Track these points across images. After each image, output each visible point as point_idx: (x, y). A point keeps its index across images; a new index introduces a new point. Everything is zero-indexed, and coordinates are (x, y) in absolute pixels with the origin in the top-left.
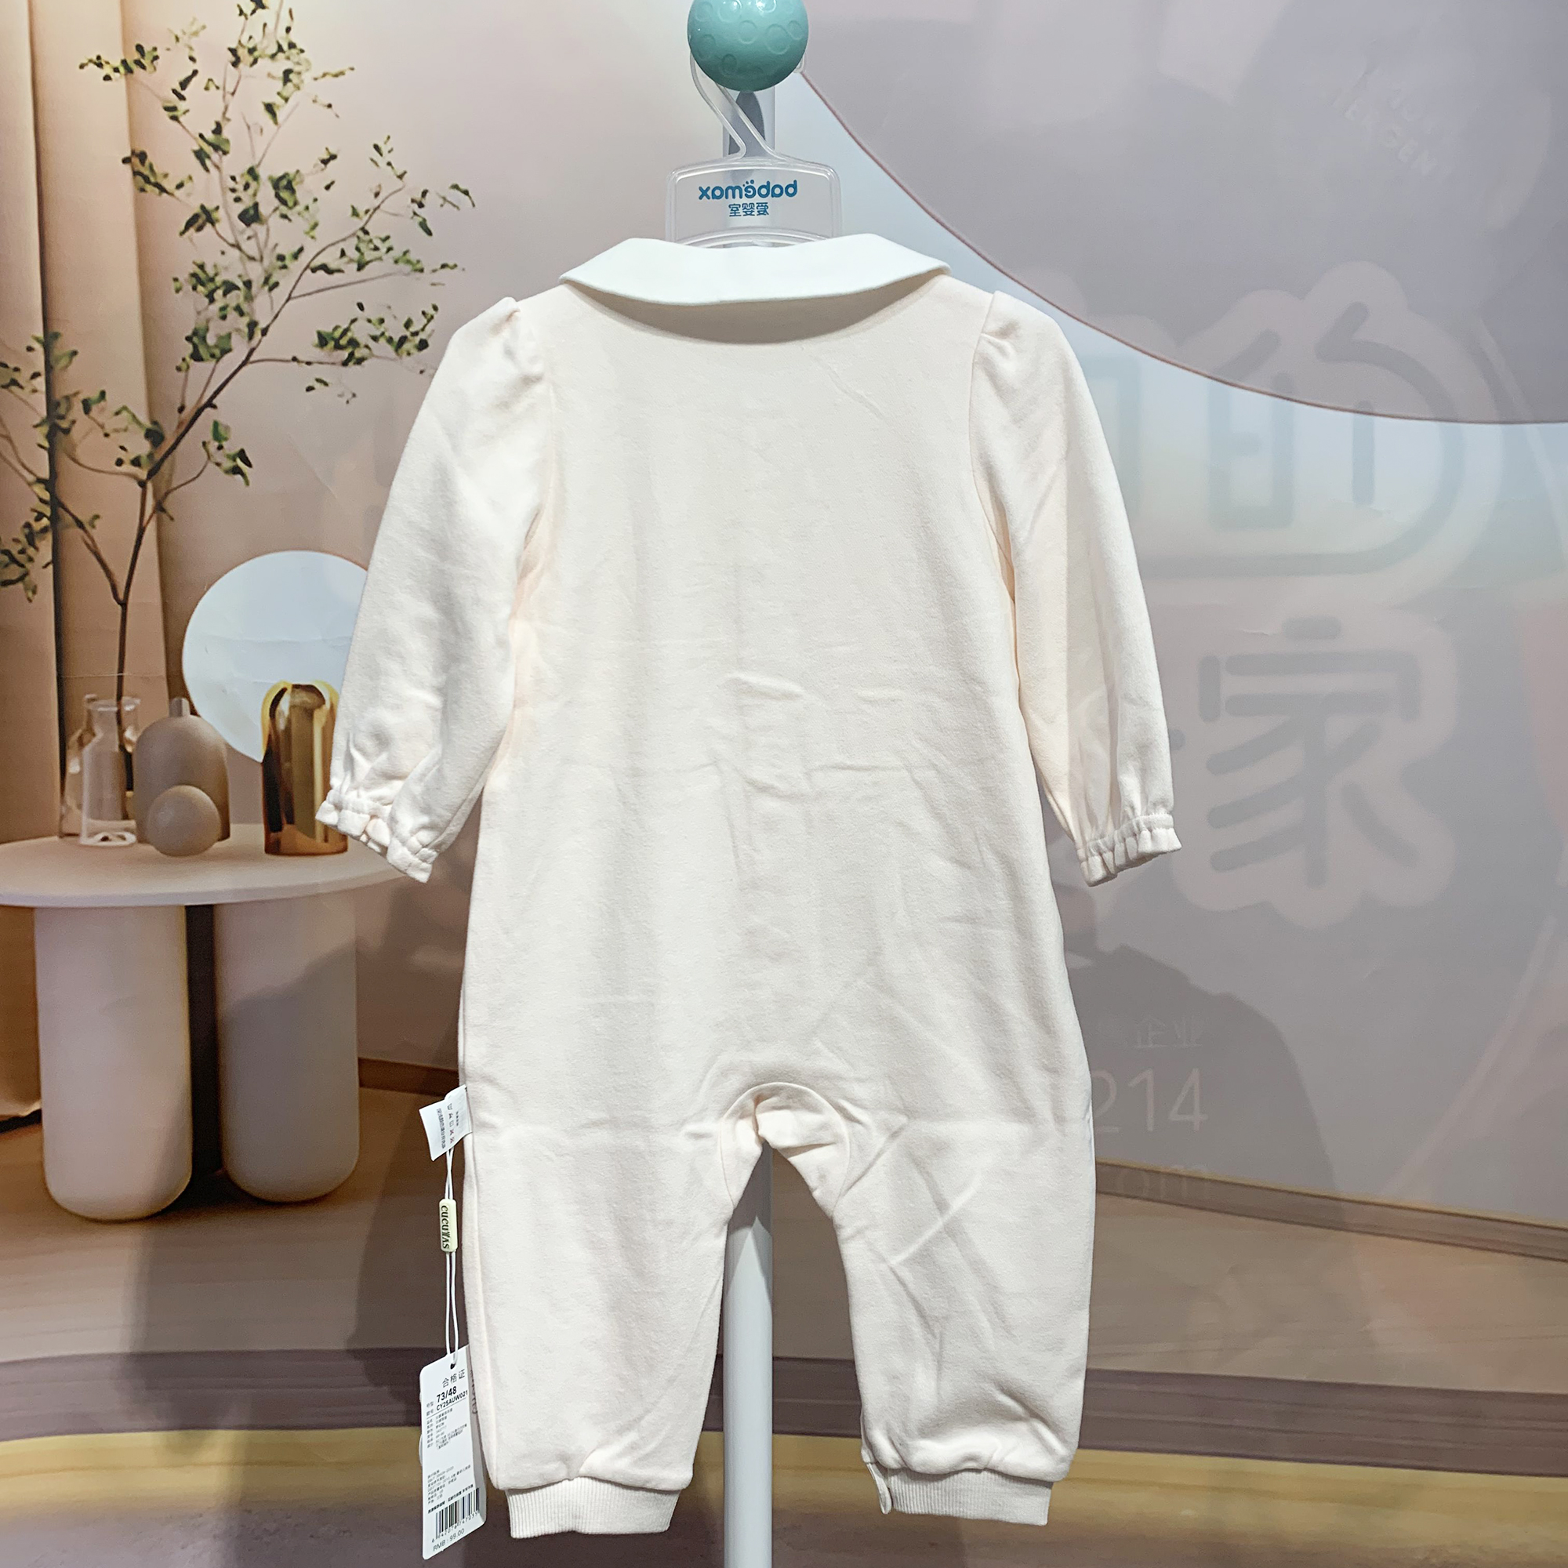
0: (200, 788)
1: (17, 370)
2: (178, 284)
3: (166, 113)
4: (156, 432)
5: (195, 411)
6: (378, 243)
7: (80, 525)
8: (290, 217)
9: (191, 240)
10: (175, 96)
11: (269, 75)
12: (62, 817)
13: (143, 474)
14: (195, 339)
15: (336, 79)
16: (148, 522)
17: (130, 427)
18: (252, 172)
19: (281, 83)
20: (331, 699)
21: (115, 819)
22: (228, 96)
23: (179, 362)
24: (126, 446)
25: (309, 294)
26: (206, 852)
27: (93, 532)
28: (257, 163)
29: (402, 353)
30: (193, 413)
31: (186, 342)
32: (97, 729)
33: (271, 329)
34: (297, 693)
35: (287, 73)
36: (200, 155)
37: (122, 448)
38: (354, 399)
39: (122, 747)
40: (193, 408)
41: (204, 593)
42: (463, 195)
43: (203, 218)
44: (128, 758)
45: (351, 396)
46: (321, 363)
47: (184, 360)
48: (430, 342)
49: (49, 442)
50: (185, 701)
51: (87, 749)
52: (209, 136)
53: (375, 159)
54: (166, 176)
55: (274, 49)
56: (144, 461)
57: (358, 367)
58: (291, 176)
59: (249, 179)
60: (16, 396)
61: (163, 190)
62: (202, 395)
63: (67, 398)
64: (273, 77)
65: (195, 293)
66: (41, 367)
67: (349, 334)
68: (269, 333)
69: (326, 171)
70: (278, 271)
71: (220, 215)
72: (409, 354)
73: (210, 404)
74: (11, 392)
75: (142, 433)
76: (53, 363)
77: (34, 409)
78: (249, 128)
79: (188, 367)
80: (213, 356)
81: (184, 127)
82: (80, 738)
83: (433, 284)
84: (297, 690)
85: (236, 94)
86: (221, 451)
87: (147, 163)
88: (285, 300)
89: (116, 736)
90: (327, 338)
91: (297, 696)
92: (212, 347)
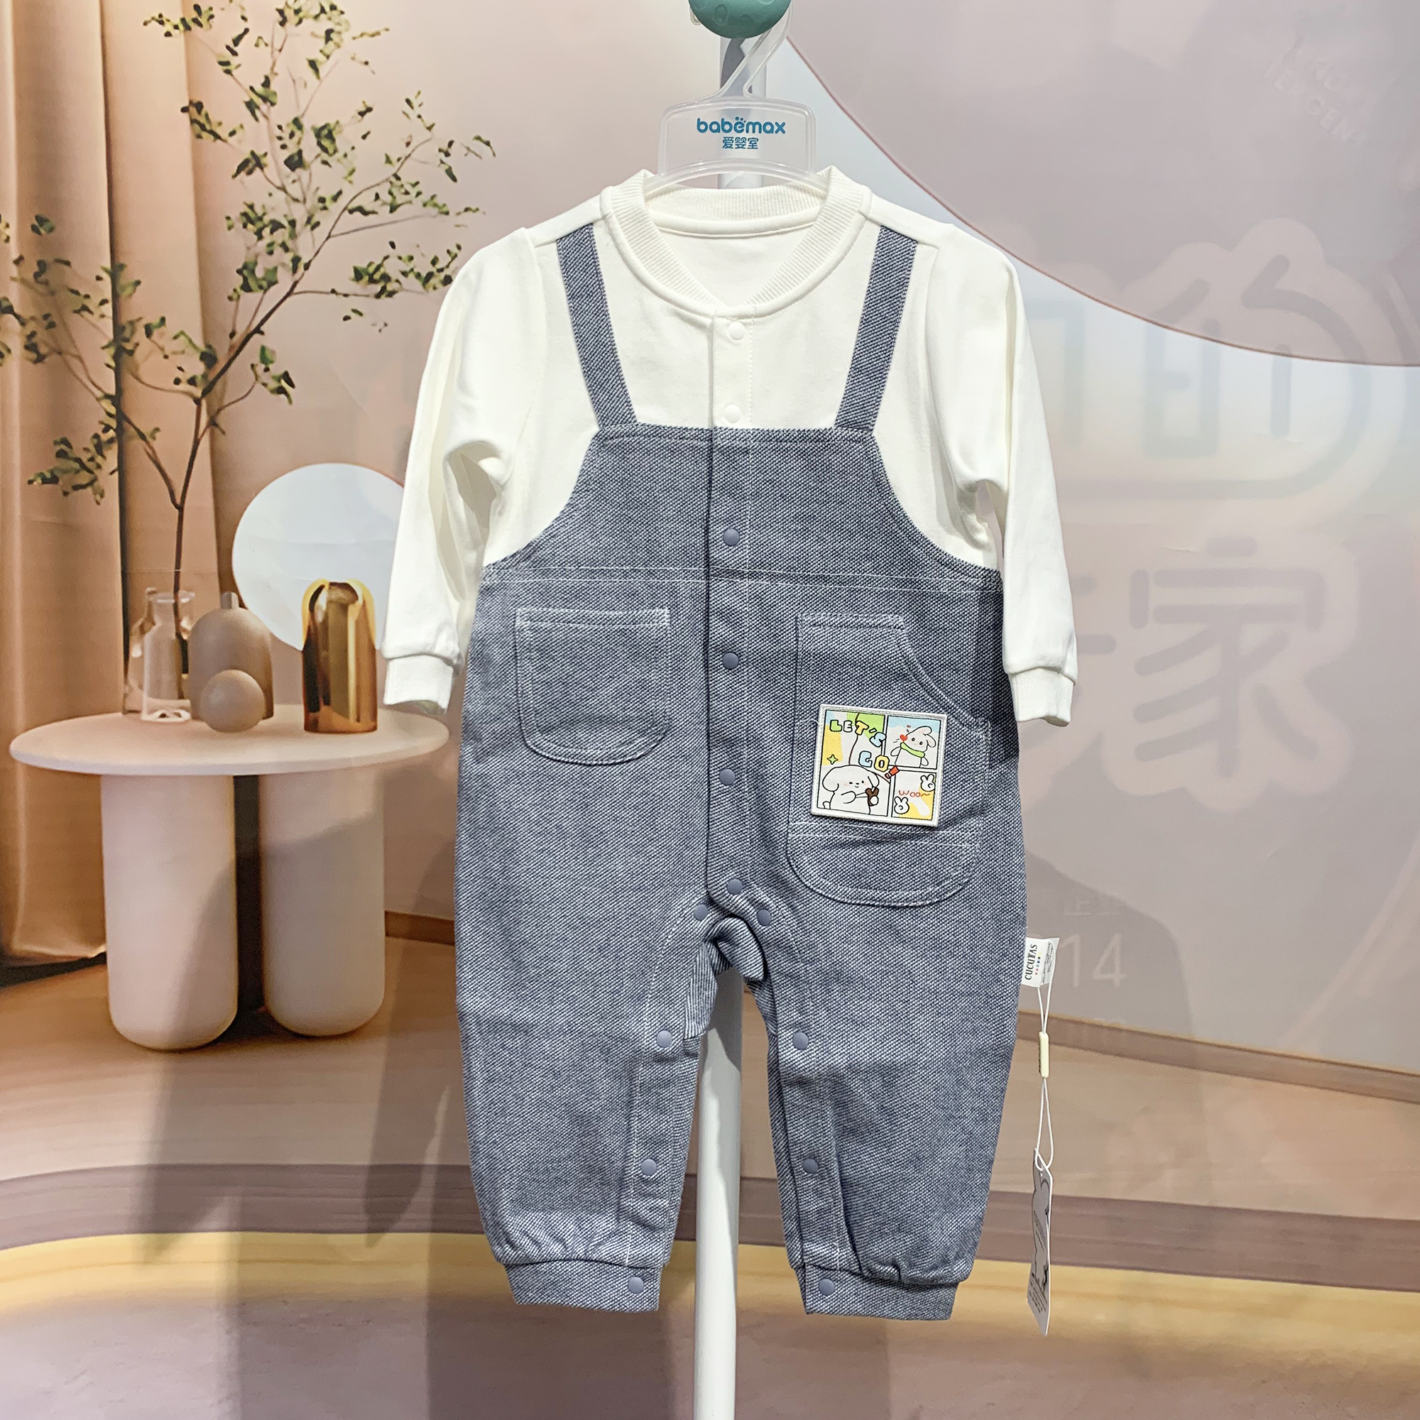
0: (247, 672)
1: (87, 296)
2: (230, 223)
3: (221, 67)
4: (211, 356)
5: (244, 336)
6: (408, 188)
7: (143, 437)
8: (330, 163)
9: (242, 182)
10: (228, 52)
11: (313, 34)
12: (126, 696)
13: (198, 392)
14: (245, 272)
15: (373, 38)
16: (202, 437)
17: (187, 350)
18: (297, 122)
19: (323, 41)
20: (363, 596)
21: (172, 698)
22: (276, 53)
23: (231, 292)
24: (183, 367)
25: (349, 232)
26: (252, 729)
27: (154, 444)
28: (301, 113)
29: (429, 287)
30: (243, 339)
31: (237, 274)
32: (157, 618)
33: (312, 263)
34: (335, 590)
35: (329, 33)
36: (251, 106)
37: (180, 369)
38: (386, 328)
39: (179, 635)
40: (244, 333)
41: (251, 501)
42: (485, 145)
43: (252, 164)
44: (183, 644)
45: (383, 325)
46: (356, 295)
47: (235, 290)
48: (454, 278)
49: (115, 361)
50: (234, 595)
51: (148, 637)
52: (259, 89)
53: (407, 112)
54: (220, 124)
55: (318, 11)
56: (199, 380)
57: (389, 299)
58: (332, 126)
59: (294, 128)
60: (88, 320)
61: (217, 137)
62: (251, 322)
63: (131, 323)
64: (316, 36)
65: (245, 230)
66: (109, 296)
67: (382, 270)
68: (311, 268)
69: (364, 121)
70: (319, 211)
71: (266, 161)
72: (435, 288)
73: (258, 330)
74: (82, 316)
75: (198, 356)
76: (118, 290)
77: (103, 333)
78: (294, 81)
79: (239, 297)
80: (261, 287)
81: (236, 80)
82: (142, 627)
83: (457, 226)
84: (334, 587)
85: (283, 51)
86: (268, 373)
87: (203, 112)
88: (325, 239)
89: (174, 625)
90: (363, 273)
91: (334, 592)
92: (260, 279)
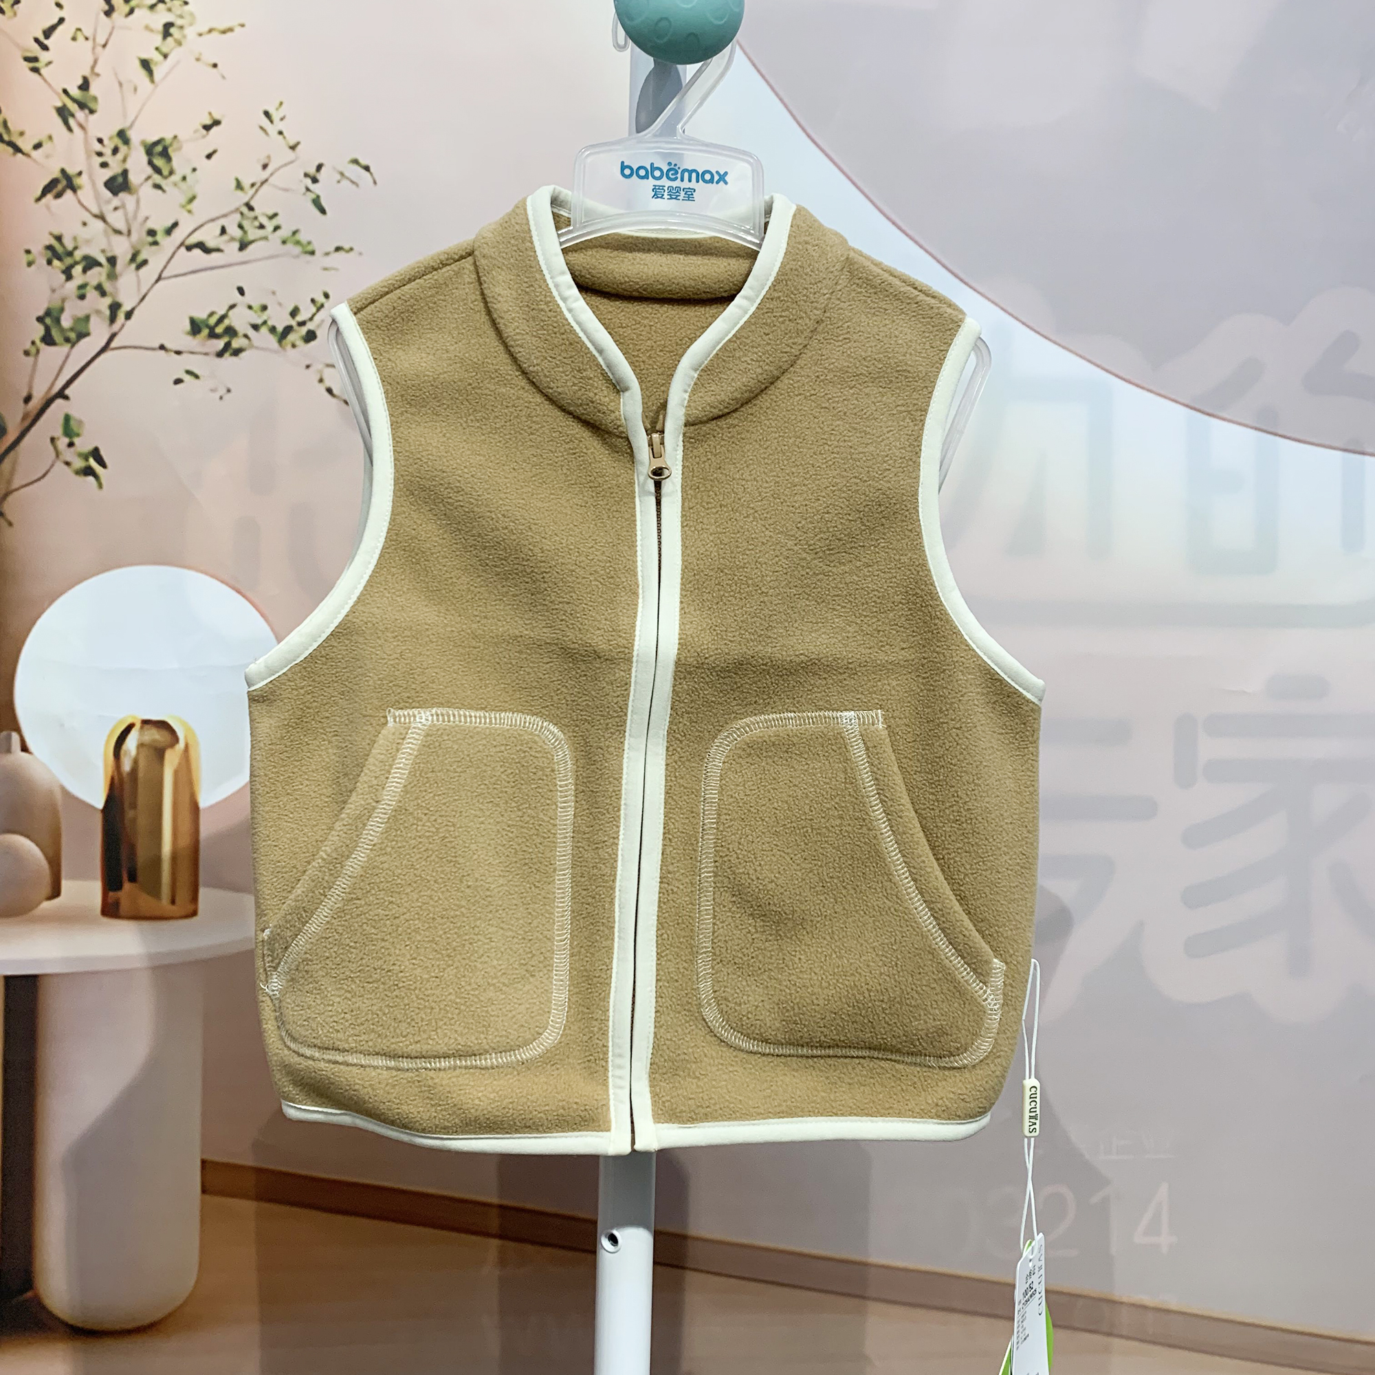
0: (29, 838)
2: (30, 257)
3: (26, 63)
5: (44, 402)
6: (264, 221)
8: (164, 187)
9: (48, 207)
10: (36, 46)
11: (147, 28)
14: (48, 321)
15: (224, 36)
18: (122, 134)
19: (158, 38)
20: (186, 736)
22: (99, 49)
23: (28, 346)
25: (185, 274)
26: (32, 913)
28: (128, 124)
29: (286, 344)
30: (41, 405)
31: (37, 324)
33: (136, 312)
34: (148, 729)
35: (168, 26)
36: (63, 113)
38: (229, 395)
40: (43, 398)
41: (44, 611)
42: (363, 172)
43: (63, 184)
45: (225, 391)
46: (192, 353)
47: (33, 343)
48: (318, 333)
50: (15, 736)
52: (75, 92)
53: (264, 126)
54: (22, 134)
57: (234, 359)
58: (168, 142)
59: (118, 142)
61: (17, 150)
62: (53, 384)
64: (152, 31)
65: (50, 267)
67: (226, 322)
68: (133, 318)
69: (209, 137)
70: (148, 247)
71: (82, 181)
72: (294, 346)
73: (61, 395)
78: (121, 84)
79: (38, 351)
80: (67, 340)
81: (45, 80)
83: (325, 269)
85: (108, 46)
86: (72, 449)
88: (153, 281)
90: (201, 325)
91: (146, 732)
92: (67, 330)
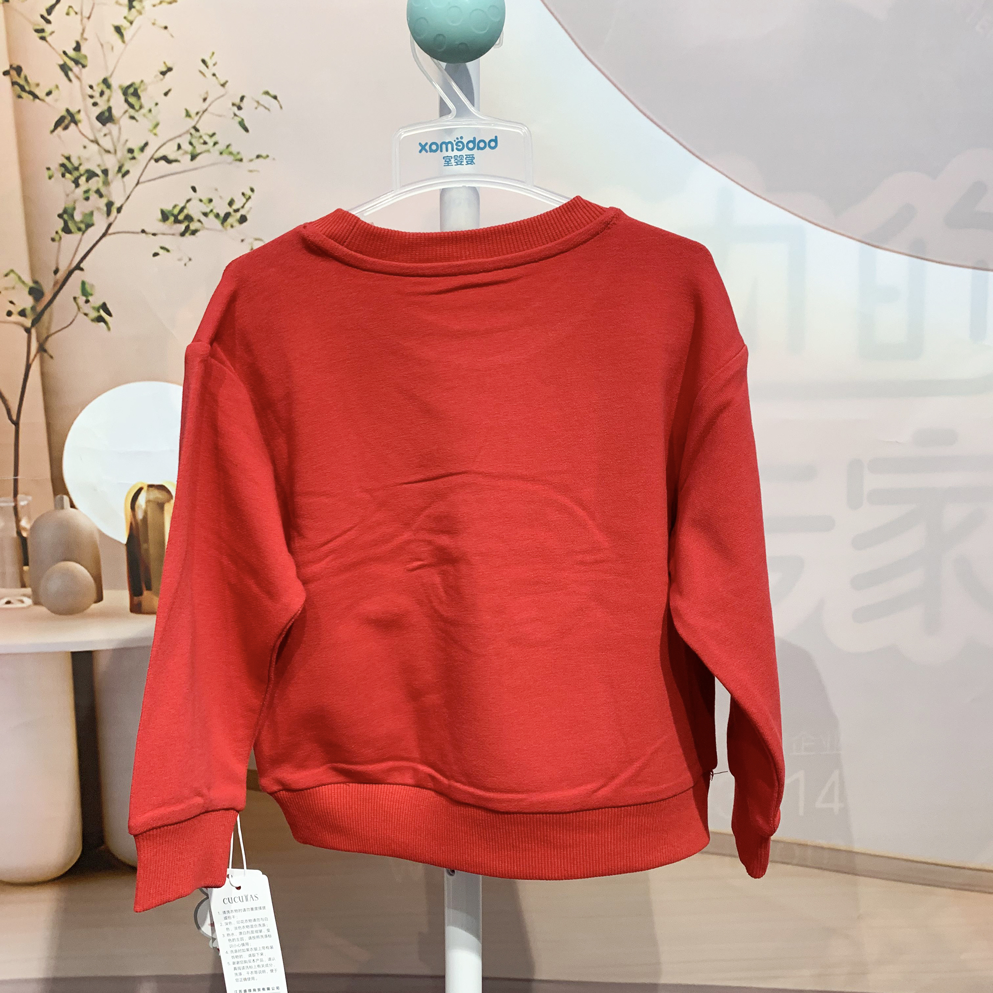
0: (78, 563)
2: (50, 173)
3: (36, 34)
4: (38, 290)
5: (67, 272)
6: (207, 139)
8: (136, 116)
9: (59, 137)
10: (42, 21)
11: (117, 3)
13: (28, 322)
14: (65, 216)
15: (170, 5)
16: (33, 360)
17: (17, 286)
18: (105, 81)
19: (126, 9)
21: (16, 587)
22: (85, 20)
23: (54, 235)
24: (14, 301)
25: (154, 179)
26: (85, 611)
28: (109, 74)
29: (227, 226)
30: (66, 275)
31: (58, 218)
33: (123, 208)
34: (151, 491)
36: (64, 68)
37: (11, 302)
38: (191, 262)
39: (19, 533)
40: (66, 270)
41: (78, 415)
42: (273, 99)
43: (67, 120)
44: (23, 542)
45: (188, 260)
46: (164, 234)
47: (57, 232)
48: (248, 217)
50: (66, 498)
52: (71, 53)
53: (203, 71)
54: (38, 85)
56: (28, 312)
57: (192, 237)
58: (137, 86)
59: (104, 87)
61: (35, 96)
62: (72, 260)
64: (120, 4)
65: (64, 179)
67: (186, 212)
68: (123, 211)
69: (165, 80)
70: (128, 161)
71: (80, 117)
72: (232, 226)
73: (78, 267)
75: (27, 290)
78: (102, 45)
79: (60, 238)
80: (79, 229)
81: (50, 45)
83: (251, 171)
84: (151, 489)
85: (91, 18)
86: (88, 304)
87: (22, 75)
88: (134, 185)
89: (14, 525)
90: (169, 215)
91: (151, 493)
92: (78, 222)
